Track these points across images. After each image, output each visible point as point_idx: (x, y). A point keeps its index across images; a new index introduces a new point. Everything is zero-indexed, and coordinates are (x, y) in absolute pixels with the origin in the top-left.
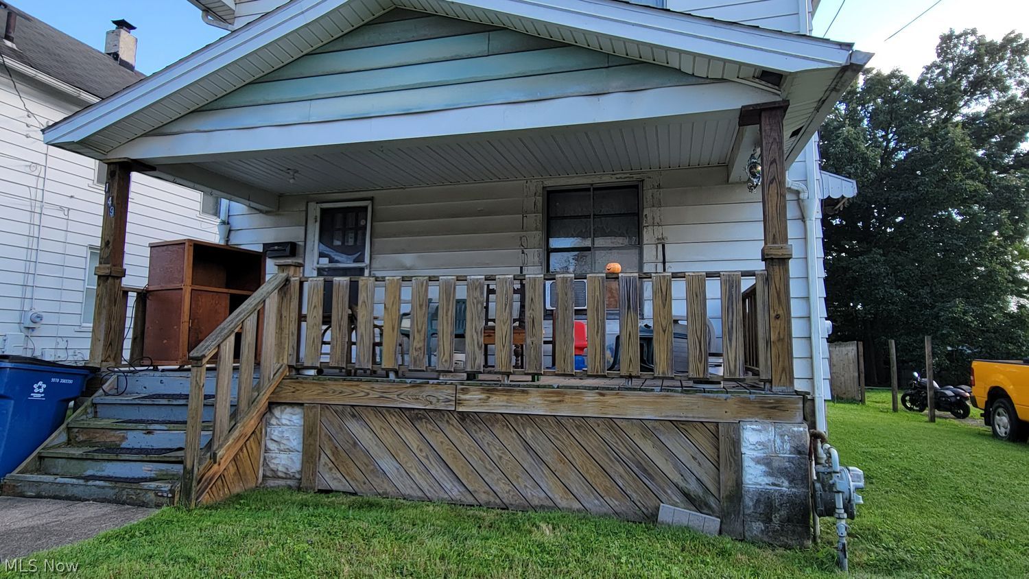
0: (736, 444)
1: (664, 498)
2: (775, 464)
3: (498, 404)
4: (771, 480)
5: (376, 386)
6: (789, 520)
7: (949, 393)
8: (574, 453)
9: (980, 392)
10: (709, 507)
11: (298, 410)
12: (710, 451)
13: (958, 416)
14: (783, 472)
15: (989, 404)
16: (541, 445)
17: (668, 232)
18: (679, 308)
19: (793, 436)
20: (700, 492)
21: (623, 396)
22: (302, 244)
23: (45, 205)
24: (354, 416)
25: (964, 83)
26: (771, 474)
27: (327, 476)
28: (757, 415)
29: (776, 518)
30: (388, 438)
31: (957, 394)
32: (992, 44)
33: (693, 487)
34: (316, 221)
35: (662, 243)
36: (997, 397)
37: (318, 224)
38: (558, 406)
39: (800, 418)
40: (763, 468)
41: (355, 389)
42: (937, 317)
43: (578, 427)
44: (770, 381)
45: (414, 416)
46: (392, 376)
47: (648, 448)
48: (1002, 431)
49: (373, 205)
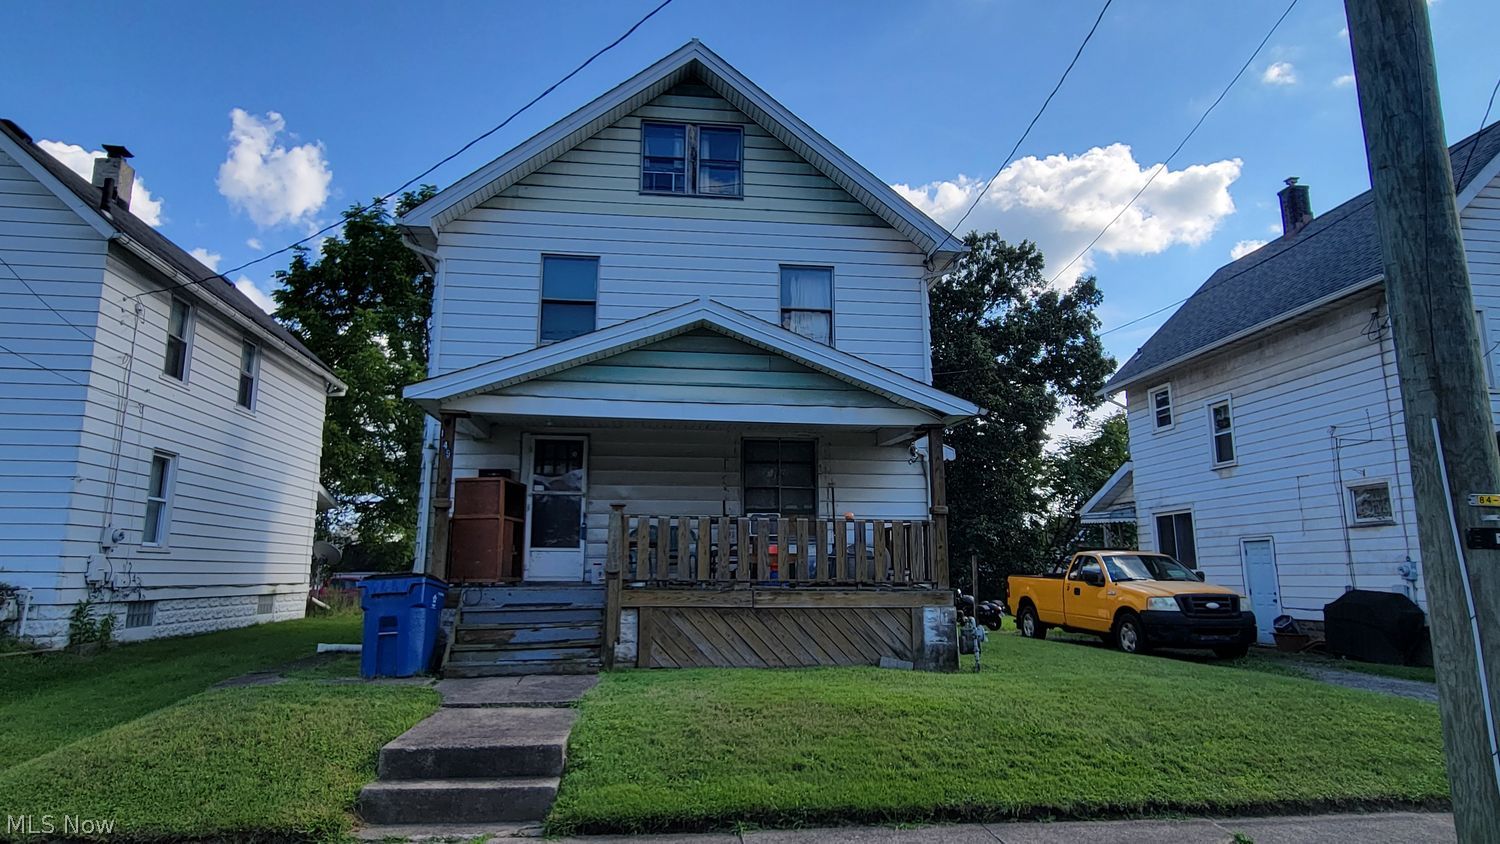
0: (921, 620)
1: (882, 653)
2: (941, 629)
3: (782, 602)
4: (938, 638)
5: (695, 592)
6: (948, 660)
7: (986, 607)
8: (832, 632)
9: (1014, 603)
10: (906, 656)
11: (631, 612)
12: (906, 624)
13: (992, 628)
14: (945, 634)
15: (1020, 611)
16: (809, 627)
17: (836, 478)
18: (851, 538)
19: (951, 613)
20: (902, 648)
21: (859, 594)
22: (518, 471)
23: (130, 403)
24: (677, 614)
25: (987, 287)
26: (937, 635)
27: (657, 658)
28: (931, 602)
29: (941, 659)
30: (704, 629)
31: (992, 608)
32: (1011, 251)
33: (898, 646)
34: (531, 451)
35: (831, 486)
36: (1026, 604)
37: (532, 456)
38: (819, 601)
39: (952, 604)
40: (935, 632)
41: (679, 595)
42: (964, 534)
43: (832, 615)
44: (937, 583)
45: (722, 613)
46: (704, 586)
47: (872, 624)
48: (1028, 632)
49: (589, 441)
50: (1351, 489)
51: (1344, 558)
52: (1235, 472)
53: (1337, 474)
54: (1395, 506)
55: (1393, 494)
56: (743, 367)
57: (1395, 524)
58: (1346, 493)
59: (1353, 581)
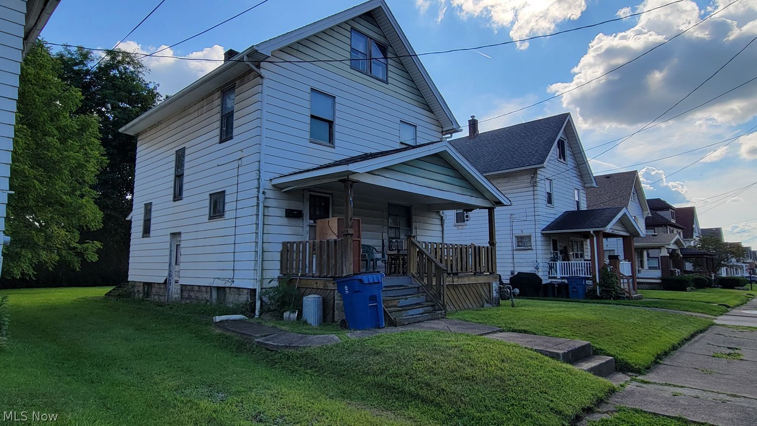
0: (492, 287)
1: (484, 302)
2: (497, 291)
3: (460, 281)
8: (472, 294)
10: (489, 303)
12: (489, 289)
16: (467, 292)
17: (417, 224)
20: (488, 299)
28: (494, 280)
29: (496, 303)
34: (308, 201)
35: (416, 228)
38: (469, 281)
39: (498, 280)
40: (495, 292)
43: (472, 287)
44: (494, 272)
47: (481, 290)
49: (332, 198)
50: (516, 236)
51: (511, 261)
52: (465, 227)
53: (511, 231)
54: (533, 243)
55: (533, 239)
56: (448, 174)
57: (533, 250)
58: (514, 237)
59: (514, 269)
